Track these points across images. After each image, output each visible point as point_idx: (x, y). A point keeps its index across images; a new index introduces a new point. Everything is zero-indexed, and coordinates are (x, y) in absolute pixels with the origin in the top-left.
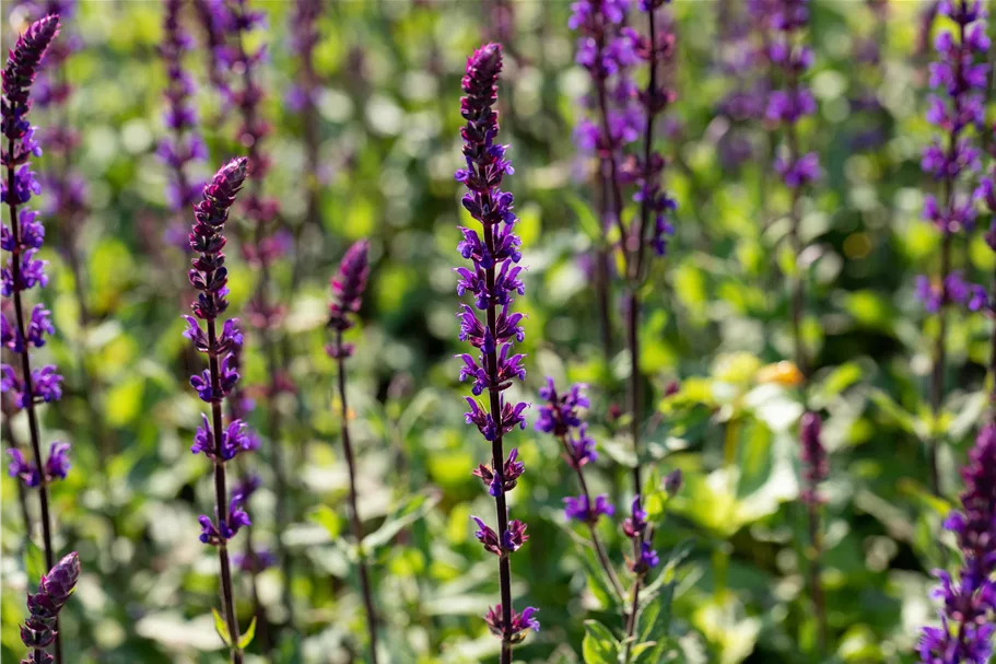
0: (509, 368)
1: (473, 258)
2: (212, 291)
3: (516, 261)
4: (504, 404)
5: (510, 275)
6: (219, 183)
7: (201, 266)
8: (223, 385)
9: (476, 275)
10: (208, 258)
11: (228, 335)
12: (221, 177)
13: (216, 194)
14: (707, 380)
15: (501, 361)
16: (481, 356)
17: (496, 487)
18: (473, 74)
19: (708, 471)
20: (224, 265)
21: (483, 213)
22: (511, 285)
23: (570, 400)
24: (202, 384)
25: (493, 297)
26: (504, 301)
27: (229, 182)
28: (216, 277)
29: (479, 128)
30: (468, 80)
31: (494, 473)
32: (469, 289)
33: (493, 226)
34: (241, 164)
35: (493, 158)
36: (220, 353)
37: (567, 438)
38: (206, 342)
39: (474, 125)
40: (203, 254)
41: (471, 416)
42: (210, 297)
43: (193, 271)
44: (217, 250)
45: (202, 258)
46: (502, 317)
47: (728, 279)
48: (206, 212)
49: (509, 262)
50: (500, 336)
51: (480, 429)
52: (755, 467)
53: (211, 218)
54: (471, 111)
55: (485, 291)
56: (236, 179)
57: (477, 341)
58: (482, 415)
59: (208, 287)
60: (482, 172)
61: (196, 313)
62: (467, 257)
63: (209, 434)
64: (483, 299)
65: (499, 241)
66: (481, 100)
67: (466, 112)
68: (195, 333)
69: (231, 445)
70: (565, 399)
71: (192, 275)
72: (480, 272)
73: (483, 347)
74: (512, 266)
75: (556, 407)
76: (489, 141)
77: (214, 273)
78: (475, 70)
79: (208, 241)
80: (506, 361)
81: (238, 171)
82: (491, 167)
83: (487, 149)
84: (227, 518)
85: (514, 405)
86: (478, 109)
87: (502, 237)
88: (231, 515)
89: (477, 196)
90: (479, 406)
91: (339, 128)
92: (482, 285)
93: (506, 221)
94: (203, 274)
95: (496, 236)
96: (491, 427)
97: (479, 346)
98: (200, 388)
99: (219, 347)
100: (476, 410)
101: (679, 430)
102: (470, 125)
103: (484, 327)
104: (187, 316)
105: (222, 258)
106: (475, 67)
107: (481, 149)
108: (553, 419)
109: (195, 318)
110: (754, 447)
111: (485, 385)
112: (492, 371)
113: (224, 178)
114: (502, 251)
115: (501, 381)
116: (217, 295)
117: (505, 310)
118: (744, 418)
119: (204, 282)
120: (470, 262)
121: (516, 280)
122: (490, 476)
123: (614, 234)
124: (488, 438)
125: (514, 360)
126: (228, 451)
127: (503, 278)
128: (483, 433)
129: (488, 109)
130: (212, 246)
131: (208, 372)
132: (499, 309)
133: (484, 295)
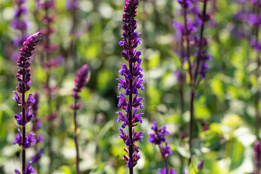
0: (137, 118)
1: (124, 75)
2: (25, 82)
3: (141, 78)
4: (134, 132)
5: (139, 83)
6: (30, 41)
7: (20, 73)
8: (27, 119)
9: (125, 81)
10: (24, 70)
11: (30, 100)
12: (30, 39)
13: (28, 45)
14: (220, 124)
15: (134, 115)
16: (126, 113)
17: (129, 164)
18: (128, 5)
19: (219, 159)
20: (29, 73)
21: (129, 58)
22: (138, 86)
23: (162, 131)
24: (19, 118)
25: (131, 91)
26: (136, 92)
27: (33, 41)
28: (26, 77)
29: (129, 26)
30: (125, 7)
31: (129, 158)
32: (123, 87)
33: (133, 64)
34: (38, 34)
35: (134, 37)
36: (26, 106)
37: (161, 145)
38: (21, 102)
39: (127, 24)
40: (22, 68)
41: (121, 136)
42: (23, 85)
43: (18, 74)
44: (27, 67)
45: (21, 70)
46: (135, 98)
47: (231, 85)
48: (24, 52)
49: (138, 77)
50: (134, 106)
51: (124, 141)
52: (237, 159)
53: (25, 55)
54: (126, 19)
55: (128, 88)
56: (36, 40)
57: (125, 107)
58: (125, 136)
59: (23, 81)
60: (130, 43)
61: (18, 90)
62: (122, 75)
63: (20, 137)
64: (127, 91)
65: (135, 69)
66: (130, 15)
67: (125, 19)
68: (17, 98)
69: (29, 142)
70: (160, 131)
71: (17, 76)
72: (127, 81)
73: (127, 110)
74: (140, 79)
75: (156, 133)
76: (133, 31)
77: (26, 75)
78: (128, 3)
79: (24, 63)
80: (136, 115)
81: (37, 37)
82: (133, 40)
83: (132, 34)
84: (26, 170)
85: (138, 133)
86: (129, 18)
87: (136, 68)
88: (28, 169)
89: (127, 52)
90: (124, 132)
91: (87, 14)
92: (127, 86)
93: (138, 62)
94: (22, 76)
95: (134, 67)
96: (128, 141)
97: (125, 109)
98: (18, 119)
99: (26, 104)
100: (123, 133)
101: (208, 144)
102: (126, 25)
103: (127, 102)
104: (14, 91)
105: (29, 70)
106: (129, 2)
107: (129, 34)
108: (155, 138)
109: (17, 92)
110: (237, 152)
111: (127, 124)
112: (130, 119)
113: (32, 39)
114: (136, 73)
115: (133, 123)
116: (26, 84)
117: (136, 96)
118: (233, 141)
119: (22, 78)
120: (123, 77)
121: (141, 84)
122: (127, 160)
123: (186, 66)
124: (127, 145)
125: (138, 115)
126: (27, 144)
127: (135, 84)
128: (125, 143)
129: (133, 18)
130: (25, 65)
131: (21, 113)
132: (134, 96)
133: (128, 90)
